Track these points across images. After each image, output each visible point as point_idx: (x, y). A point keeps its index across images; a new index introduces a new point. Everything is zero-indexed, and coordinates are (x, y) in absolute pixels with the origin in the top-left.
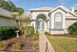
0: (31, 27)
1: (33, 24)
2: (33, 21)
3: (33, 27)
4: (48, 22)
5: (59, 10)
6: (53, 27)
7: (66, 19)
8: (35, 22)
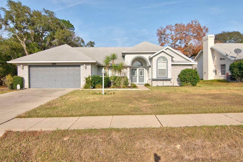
0: (124, 77)
1: (125, 74)
2: (126, 67)
3: (126, 77)
4: (150, 69)
5: (163, 53)
6: (155, 77)
7: (172, 65)
8: (128, 69)
